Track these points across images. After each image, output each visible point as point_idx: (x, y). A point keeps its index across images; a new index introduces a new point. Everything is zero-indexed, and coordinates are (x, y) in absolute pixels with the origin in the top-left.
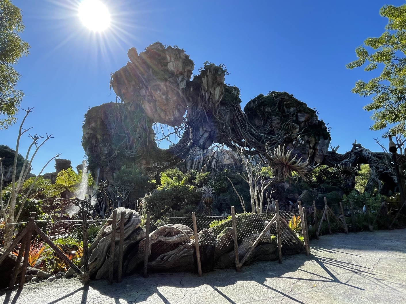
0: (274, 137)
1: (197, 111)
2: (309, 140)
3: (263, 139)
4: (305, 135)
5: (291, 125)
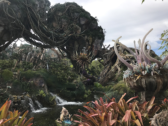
2: (88, 39)
3: (52, 36)
4: (85, 35)
5: (75, 26)
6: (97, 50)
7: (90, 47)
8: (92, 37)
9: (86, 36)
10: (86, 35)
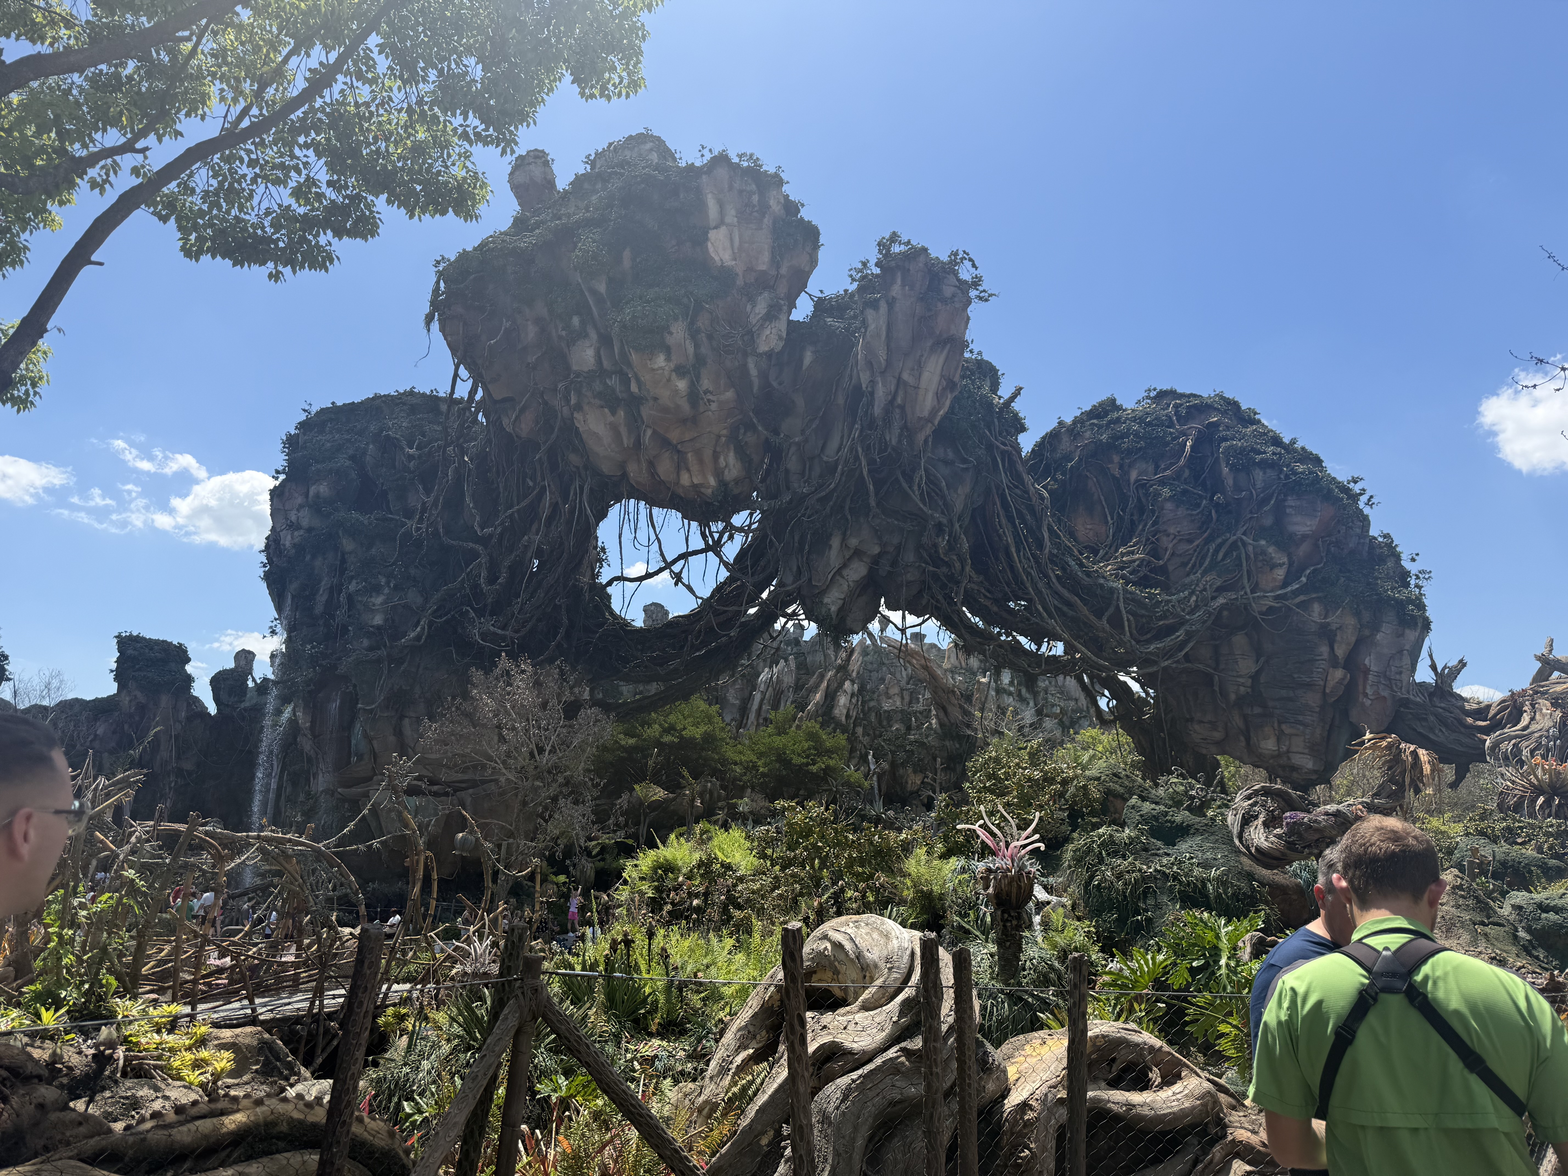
0: (1169, 601)
1: (825, 459)
2: (1329, 624)
3: (1118, 607)
4: (1311, 601)
5: (1250, 548)
6: (1385, 693)
7: (1339, 674)
8: (1357, 614)
9: (1317, 608)
10: (1319, 599)
